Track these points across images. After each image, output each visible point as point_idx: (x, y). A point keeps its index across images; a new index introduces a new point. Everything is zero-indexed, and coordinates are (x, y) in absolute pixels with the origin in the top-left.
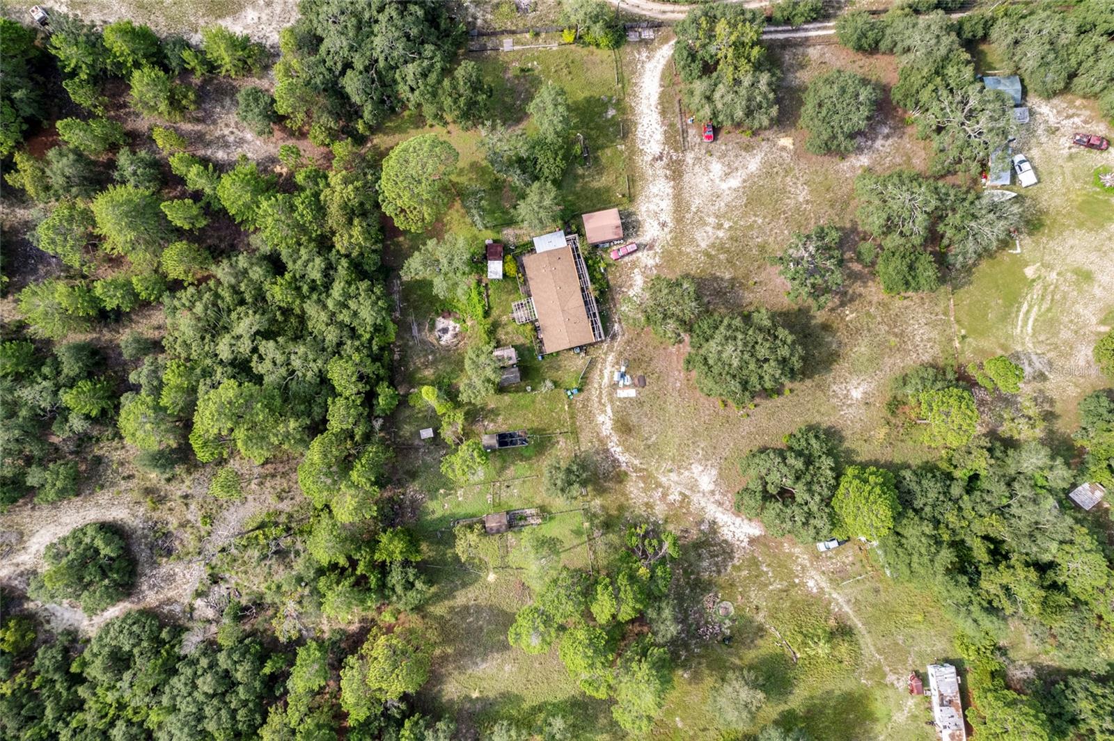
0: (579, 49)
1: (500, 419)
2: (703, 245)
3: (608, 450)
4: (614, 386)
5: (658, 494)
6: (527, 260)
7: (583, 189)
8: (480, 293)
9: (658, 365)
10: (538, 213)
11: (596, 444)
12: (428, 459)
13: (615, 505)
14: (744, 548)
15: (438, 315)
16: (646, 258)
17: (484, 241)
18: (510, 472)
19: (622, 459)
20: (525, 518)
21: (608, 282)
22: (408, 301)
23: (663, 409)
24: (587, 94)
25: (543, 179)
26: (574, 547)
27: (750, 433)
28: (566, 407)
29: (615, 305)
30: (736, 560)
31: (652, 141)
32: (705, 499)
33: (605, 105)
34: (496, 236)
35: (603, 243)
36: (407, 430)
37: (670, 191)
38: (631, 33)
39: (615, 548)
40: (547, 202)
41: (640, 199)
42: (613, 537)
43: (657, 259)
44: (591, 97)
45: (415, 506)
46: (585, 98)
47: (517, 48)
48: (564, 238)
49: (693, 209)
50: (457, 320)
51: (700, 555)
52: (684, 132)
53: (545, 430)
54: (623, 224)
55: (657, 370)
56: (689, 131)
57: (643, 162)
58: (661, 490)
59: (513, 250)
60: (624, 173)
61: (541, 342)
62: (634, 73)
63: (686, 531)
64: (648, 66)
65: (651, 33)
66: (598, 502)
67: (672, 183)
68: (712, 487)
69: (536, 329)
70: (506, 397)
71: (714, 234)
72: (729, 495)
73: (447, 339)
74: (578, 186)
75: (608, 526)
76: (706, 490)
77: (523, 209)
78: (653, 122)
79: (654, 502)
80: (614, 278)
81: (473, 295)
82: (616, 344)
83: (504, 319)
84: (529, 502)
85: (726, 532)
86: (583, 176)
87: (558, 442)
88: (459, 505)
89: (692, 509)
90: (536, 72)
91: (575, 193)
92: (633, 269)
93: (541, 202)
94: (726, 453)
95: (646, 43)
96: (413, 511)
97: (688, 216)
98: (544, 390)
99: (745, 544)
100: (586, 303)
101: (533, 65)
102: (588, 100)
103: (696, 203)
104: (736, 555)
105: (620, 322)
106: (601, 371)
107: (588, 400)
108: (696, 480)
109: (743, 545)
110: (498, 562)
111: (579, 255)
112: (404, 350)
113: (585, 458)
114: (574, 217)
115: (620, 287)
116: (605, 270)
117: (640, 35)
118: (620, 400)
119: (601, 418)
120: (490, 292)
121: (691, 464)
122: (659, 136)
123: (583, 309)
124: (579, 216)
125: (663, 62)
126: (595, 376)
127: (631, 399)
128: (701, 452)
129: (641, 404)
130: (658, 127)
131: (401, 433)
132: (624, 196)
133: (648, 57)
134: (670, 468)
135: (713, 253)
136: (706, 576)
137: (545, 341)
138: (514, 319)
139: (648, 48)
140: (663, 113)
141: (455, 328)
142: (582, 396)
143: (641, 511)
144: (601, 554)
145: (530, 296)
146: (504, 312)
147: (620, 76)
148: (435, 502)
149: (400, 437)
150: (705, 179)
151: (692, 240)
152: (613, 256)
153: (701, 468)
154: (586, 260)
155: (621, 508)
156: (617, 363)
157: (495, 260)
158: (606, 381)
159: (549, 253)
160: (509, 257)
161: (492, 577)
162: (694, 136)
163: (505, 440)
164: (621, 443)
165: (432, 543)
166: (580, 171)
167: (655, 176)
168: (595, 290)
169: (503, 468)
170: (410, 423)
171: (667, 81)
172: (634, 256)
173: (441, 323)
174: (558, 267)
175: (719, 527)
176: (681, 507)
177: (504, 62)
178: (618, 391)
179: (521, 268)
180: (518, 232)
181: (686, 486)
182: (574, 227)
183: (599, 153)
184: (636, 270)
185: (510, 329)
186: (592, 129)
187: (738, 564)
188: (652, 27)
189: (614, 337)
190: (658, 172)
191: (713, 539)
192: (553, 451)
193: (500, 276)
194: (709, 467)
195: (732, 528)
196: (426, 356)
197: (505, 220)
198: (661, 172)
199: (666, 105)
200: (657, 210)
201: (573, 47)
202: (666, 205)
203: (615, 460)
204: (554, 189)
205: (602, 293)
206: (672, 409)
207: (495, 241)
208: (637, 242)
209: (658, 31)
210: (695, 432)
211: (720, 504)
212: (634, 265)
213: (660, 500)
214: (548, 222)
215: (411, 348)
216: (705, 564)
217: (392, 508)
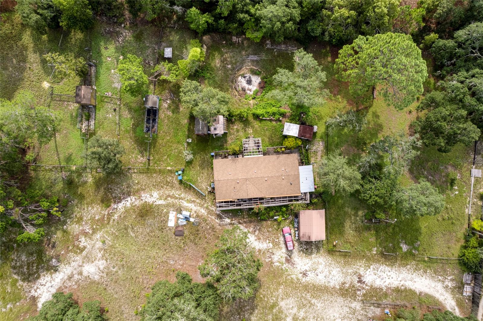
0: (463, 231)
1: (170, 113)
2: (282, 304)
3: (129, 196)
4: (179, 210)
5: (87, 229)
6: (295, 157)
7: (346, 213)
8: (274, 114)
9: (191, 249)
10: (334, 173)
11: (136, 187)
12: (149, 51)
13: (84, 193)
14: (30, 292)
15: (262, 79)
16: (280, 255)
17: (316, 124)
18: (126, 114)
19: (121, 205)
20: (88, 120)
21: (265, 220)
22: (278, 56)
23: (154, 246)
24: (424, 230)
25: (361, 182)
26: (58, 155)
27: (122, 313)
28: (169, 168)
29: (245, 222)
30: (21, 283)
31: (375, 277)
32: (76, 266)
33: (411, 243)
34: (318, 135)
35: (298, 223)
36: (175, 37)
37: (332, 284)
38: (471, 276)
39: (51, 187)
40: (343, 183)
41: (329, 259)
42: (60, 186)
43: (277, 264)
44: (420, 233)
45: (113, 35)
46: (420, 228)
47: (473, 179)
48: (308, 191)
49: (313, 301)
50: (256, 93)
51: (32, 254)
52: (379, 305)
53: (154, 147)
54: (312, 242)
55: (186, 248)
56: (379, 309)
57: (360, 267)
58: (91, 232)
59: (305, 147)
60: (353, 249)
61: (226, 157)
62: (435, 273)
63: (53, 247)
64: (440, 285)
65: (468, 294)
66: (90, 180)
67: (338, 287)
68: (85, 274)
69: (235, 154)
70: (186, 121)
71: (290, 314)
72: (76, 287)
73: (242, 82)
74: (349, 210)
75: (70, 183)
76: (83, 269)
77: (339, 161)
78: (391, 281)
79: (82, 225)
80: (268, 226)
81: (274, 108)
82: (213, 217)
83: (250, 131)
84: (100, 124)
85: (46, 279)
86: (356, 215)
87: (143, 156)
88: (109, 69)
89: (71, 254)
90: (449, 192)
91: (343, 206)
92: (273, 243)
93: (343, 177)
94: (110, 290)
95: (460, 287)
96: (110, 33)
97: (309, 295)
98: (185, 153)
99: (33, 293)
100: (250, 200)
101: (455, 190)
102: (418, 230)
103: (319, 304)
104: (25, 284)
105: (231, 224)
106: (194, 202)
107: (172, 187)
108: (93, 262)
109: (33, 291)
110: (56, 92)
111: (291, 201)
112: (240, 46)
113: (127, 175)
114: (324, 202)
115: (259, 230)
116: (276, 220)
117: (467, 284)
118: (167, 213)
119: (156, 194)
120: (274, 123)
121: (106, 260)
122: (378, 283)
123: (245, 197)
124: (324, 207)
125: (441, 299)
126: (190, 196)
127: (167, 222)
128: (114, 270)
129: (161, 229)
130: (386, 284)
131: (173, 33)
132: (334, 246)
133: (447, 287)
134: (107, 242)
135: (274, 311)
136: (14, 256)
137: (225, 160)
138: (249, 138)
139: (455, 288)
140: (397, 290)
141: (250, 90)
142: (176, 183)
143: (77, 212)
144: (48, 175)
145: (264, 154)
146: (255, 132)
147: (434, 261)
148: (114, 50)
149: (170, 32)
150: (337, 315)
151: (288, 296)
152: (286, 229)
153: (102, 267)
154: (286, 206)
155: (82, 197)
156: (198, 216)
157: (300, 131)
158: (185, 204)
159: (297, 177)
160: (300, 143)
161: (46, 85)
162: (374, 312)
163: (152, 113)
164: (133, 206)
165: (82, 42)
166: (360, 213)
167: (346, 274)
168: (259, 209)
169: (130, 109)
170: (179, 41)
171: (424, 299)
172: (283, 246)
173: (256, 80)
174: (284, 182)
175: (51, 274)
176: (74, 246)
177: (462, 166)
178: (175, 213)
179: (289, 151)
180: (319, 154)
181: (90, 253)
182: (315, 200)
183: (373, 232)
184: (271, 245)
185: (241, 134)
186: (393, 229)
187: (18, 284)
188: (473, 295)
189: (219, 217)
190: (349, 277)
191: (42, 268)
192: (136, 151)
193: (285, 133)
194: (101, 274)
195: (49, 284)
196: (231, 63)
197: (331, 145)
198: (348, 279)
199: (404, 294)
200: (318, 271)
201: (466, 226)
202: (320, 279)
203: (120, 200)
204: (352, 191)
205: (257, 214)
206: (153, 253)
207: (315, 134)
208: (294, 251)
209: (469, 300)
210: (131, 268)
211: (70, 278)
212: (276, 244)
213: (83, 230)
214: (324, 180)
215: (240, 52)
216: (24, 258)
217: (115, 16)
